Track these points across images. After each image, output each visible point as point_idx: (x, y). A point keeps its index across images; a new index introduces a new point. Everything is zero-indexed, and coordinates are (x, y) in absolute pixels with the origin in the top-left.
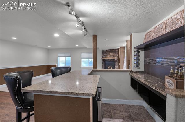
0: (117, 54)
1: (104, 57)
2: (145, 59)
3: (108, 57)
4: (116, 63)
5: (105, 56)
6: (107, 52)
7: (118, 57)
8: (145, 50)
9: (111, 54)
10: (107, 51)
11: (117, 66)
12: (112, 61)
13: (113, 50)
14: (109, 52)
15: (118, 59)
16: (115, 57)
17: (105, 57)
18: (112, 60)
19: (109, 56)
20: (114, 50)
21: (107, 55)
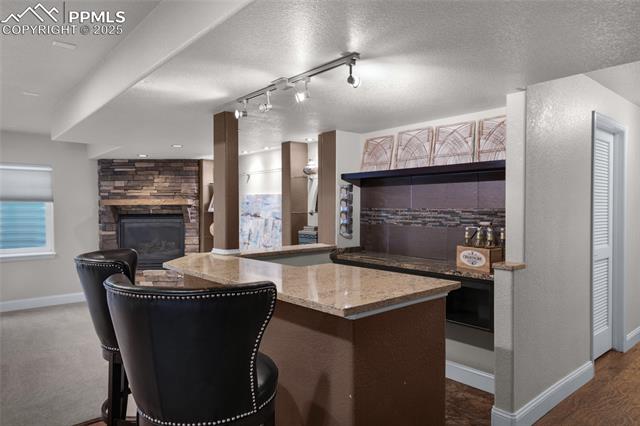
0: (195, 186)
1: (111, 196)
2: (362, 210)
3: (145, 197)
4: (187, 226)
5: (126, 188)
6: (138, 170)
7: (199, 196)
8: (361, 186)
9: (161, 182)
10: (137, 165)
11: (196, 240)
12: (168, 215)
13: (173, 165)
14: (147, 169)
15: (199, 209)
16: (187, 196)
17: (124, 197)
18: (165, 212)
19: (146, 192)
20: (179, 165)
21: (134, 188)
